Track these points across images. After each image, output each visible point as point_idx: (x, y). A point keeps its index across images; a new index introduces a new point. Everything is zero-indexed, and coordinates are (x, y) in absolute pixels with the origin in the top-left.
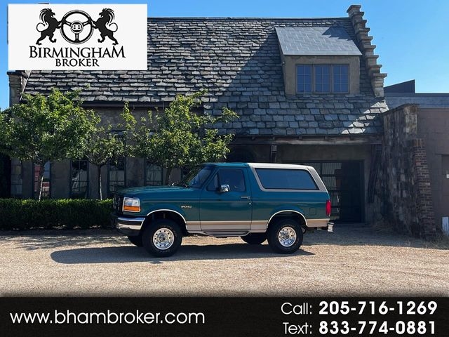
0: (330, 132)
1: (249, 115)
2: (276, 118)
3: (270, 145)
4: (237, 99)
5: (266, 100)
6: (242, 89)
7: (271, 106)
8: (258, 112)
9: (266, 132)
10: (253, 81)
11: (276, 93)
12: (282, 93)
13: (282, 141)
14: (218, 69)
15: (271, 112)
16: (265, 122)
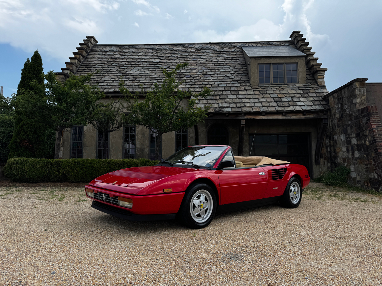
0: (287, 109)
1: (224, 99)
2: (244, 100)
3: (240, 120)
4: (215, 89)
5: (236, 89)
6: (219, 83)
7: (240, 92)
8: (231, 96)
9: (237, 110)
10: (226, 78)
11: (244, 84)
12: (248, 84)
13: (249, 117)
14: (202, 71)
15: (240, 97)
16: (236, 103)
